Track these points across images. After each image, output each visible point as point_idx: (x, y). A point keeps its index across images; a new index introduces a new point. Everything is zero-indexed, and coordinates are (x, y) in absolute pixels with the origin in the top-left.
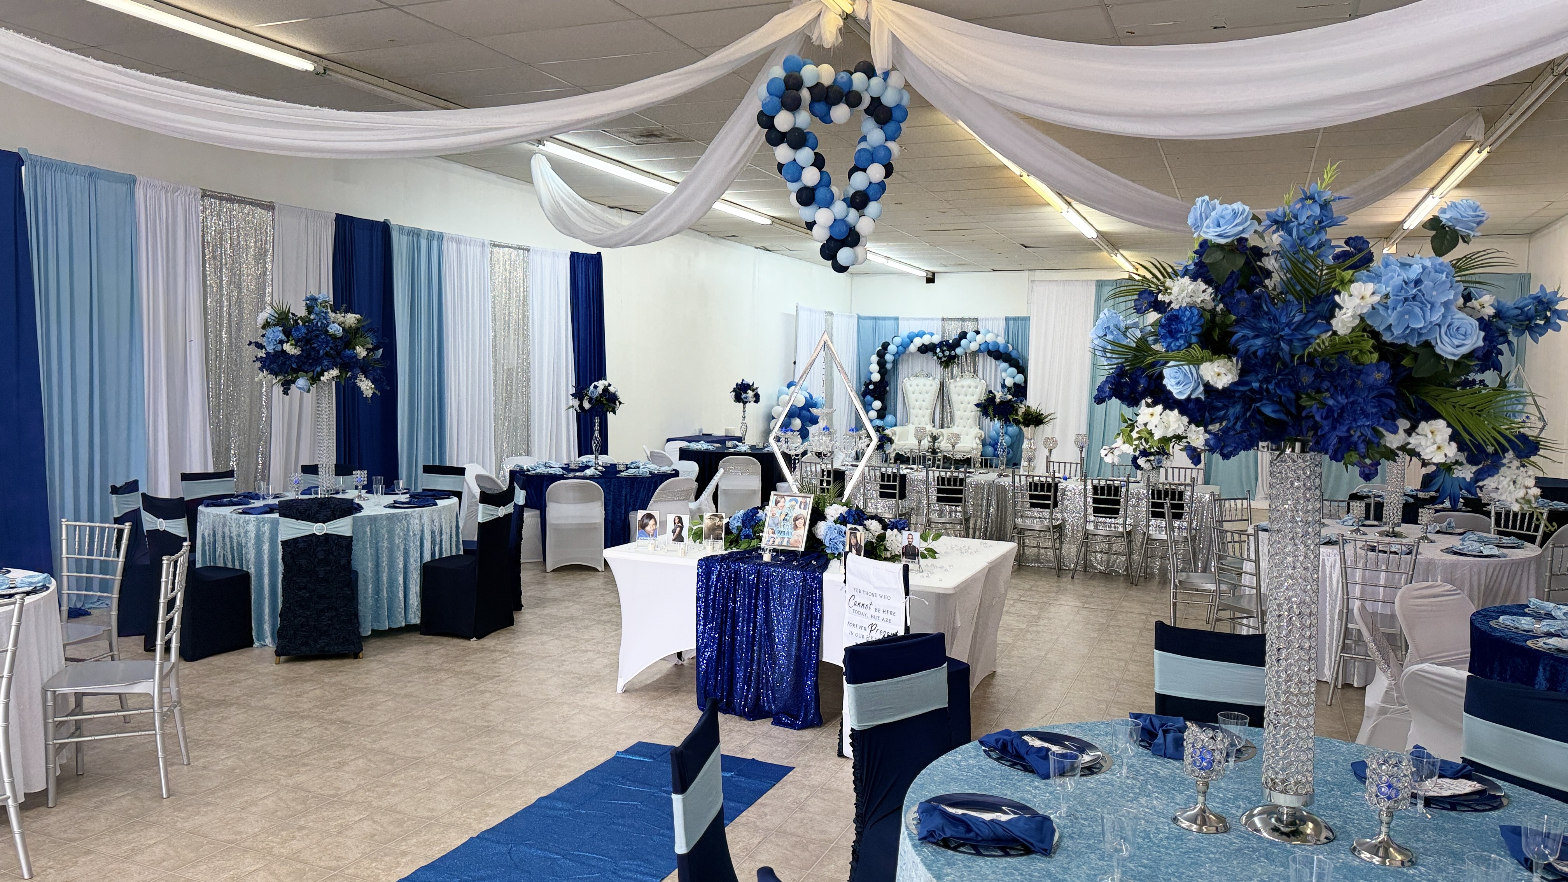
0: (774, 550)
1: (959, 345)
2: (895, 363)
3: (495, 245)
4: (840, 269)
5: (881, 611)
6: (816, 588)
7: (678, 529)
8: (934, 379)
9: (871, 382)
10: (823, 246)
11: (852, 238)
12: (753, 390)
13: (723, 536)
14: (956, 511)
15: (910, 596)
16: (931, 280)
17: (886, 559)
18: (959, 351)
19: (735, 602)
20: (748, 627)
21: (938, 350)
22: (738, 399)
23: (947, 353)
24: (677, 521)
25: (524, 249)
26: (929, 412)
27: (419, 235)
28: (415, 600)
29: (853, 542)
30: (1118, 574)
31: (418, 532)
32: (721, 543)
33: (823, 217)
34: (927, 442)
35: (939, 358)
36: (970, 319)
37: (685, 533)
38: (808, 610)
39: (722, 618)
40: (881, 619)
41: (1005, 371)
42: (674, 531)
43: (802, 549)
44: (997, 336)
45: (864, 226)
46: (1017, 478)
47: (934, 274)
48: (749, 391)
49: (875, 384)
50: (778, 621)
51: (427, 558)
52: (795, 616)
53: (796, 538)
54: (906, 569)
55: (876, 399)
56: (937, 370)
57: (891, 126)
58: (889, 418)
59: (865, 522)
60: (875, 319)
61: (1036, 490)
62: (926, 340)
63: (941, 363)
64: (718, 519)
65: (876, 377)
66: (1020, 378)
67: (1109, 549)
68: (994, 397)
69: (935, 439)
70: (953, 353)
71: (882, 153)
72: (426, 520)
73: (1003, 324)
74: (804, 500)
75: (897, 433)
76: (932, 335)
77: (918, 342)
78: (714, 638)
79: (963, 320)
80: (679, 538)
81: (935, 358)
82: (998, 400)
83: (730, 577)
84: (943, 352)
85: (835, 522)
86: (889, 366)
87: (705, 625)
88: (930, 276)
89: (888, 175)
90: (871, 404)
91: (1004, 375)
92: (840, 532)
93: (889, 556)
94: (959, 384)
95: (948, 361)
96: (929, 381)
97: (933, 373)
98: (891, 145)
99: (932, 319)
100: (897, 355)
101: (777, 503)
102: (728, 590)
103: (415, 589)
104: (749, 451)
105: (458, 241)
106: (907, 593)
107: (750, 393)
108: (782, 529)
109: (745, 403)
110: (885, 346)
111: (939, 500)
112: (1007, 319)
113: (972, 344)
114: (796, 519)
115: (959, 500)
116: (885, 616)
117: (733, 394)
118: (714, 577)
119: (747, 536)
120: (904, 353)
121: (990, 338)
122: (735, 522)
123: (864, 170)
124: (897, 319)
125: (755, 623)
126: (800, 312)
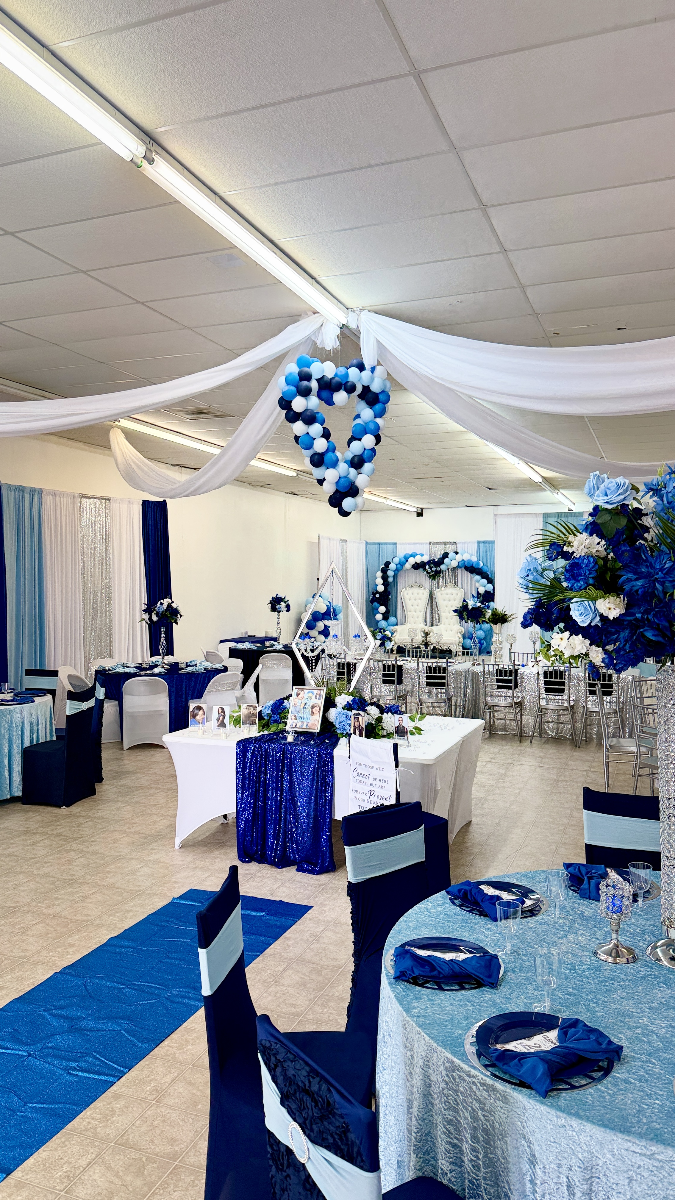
0: (296, 732)
1: (443, 563)
2: (395, 576)
3: (84, 497)
4: (344, 513)
5: (378, 780)
6: (328, 762)
7: (221, 718)
8: (425, 588)
9: (377, 592)
10: (331, 497)
11: (353, 491)
12: (285, 602)
13: (257, 721)
14: (441, 693)
15: (400, 767)
16: (420, 514)
17: (383, 736)
18: (443, 567)
19: (266, 774)
20: (277, 793)
21: (427, 567)
22: (274, 609)
23: (434, 569)
24: (220, 711)
25: (106, 499)
26: (422, 615)
27: (23, 491)
28: (17, 778)
29: (357, 724)
30: (566, 739)
31: (19, 724)
32: (255, 728)
33: (331, 475)
34: (421, 637)
35: (428, 573)
36: (450, 543)
37: (227, 720)
38: (322, 779)
39: (256, 787)
40: (378, 786)
41: (478, 582)
42: (218, 720)
43: (318, 731)
44: (472, 555)
45: (361, 480)
46: (486, 666)
47: (422, 509)
48: (282, 603)
49: (380, 593)
50: (300, 788)
51: (27, 744)
52: (312, 784)
53: (313, 722)
54: (395, 746)
55: (381, 605)
56: (427, 582)
57: (378, 407)
58: (392, 619)
59: (367, 708)
60: (379, 544)
61: (501, 676)
62: (418, 559)
63: (430, 577)
64: (252, 709)
65: (381, 588)
66: (489, 587)
67: (558, 719)
68: (467, 605)
69: (427, 634)
70: (438, 569)
71: (372, 426)
72: (26, 714)
73: (475, 546)
74: (318, 692)
75: (399, 630)
76: (422, 555)
77: (412, 561)
78: (250, 803)
79: (445, 544)
80: (222, 725)
81: (425, 573)
82: (470, 607)
83: (262, 755)
84: (431, 568)
85: (344, 708)
86: (390, 580)
87: (243, 793)
88: (419, 511)
89: (377, 443)
90: (378, 609)
91: (477, 585)
92: (347, 717)
93: (385, 734)
94: (445, 592)
95: (435, 575)
96: (421, 591)
97: (425, 585)
98: (378, 420)
99: (422, 544)
100: (397, 571)
101: (298, 695)
102: (260, 765)
103: (17, 768)
104: (283, 649)
105: (54, 494)
106: (397, 766)
107: (283, 605)
108: (302, 716)
109: (279, 612)
110: (387, 564)
111: (428, 684)
112: (479, 542)
113: (452, 562)
114: (313, 707)
115: (443, 684)
116: (381, 784)
117: (270, 605)
118: (249, 755)
119: (276, 721)
120: (401, 569)
121: (466, 557)
122: (266, 710)
123: (360, 440)
124: (395, 544)
125: (282, 791)
126: (321, 540)
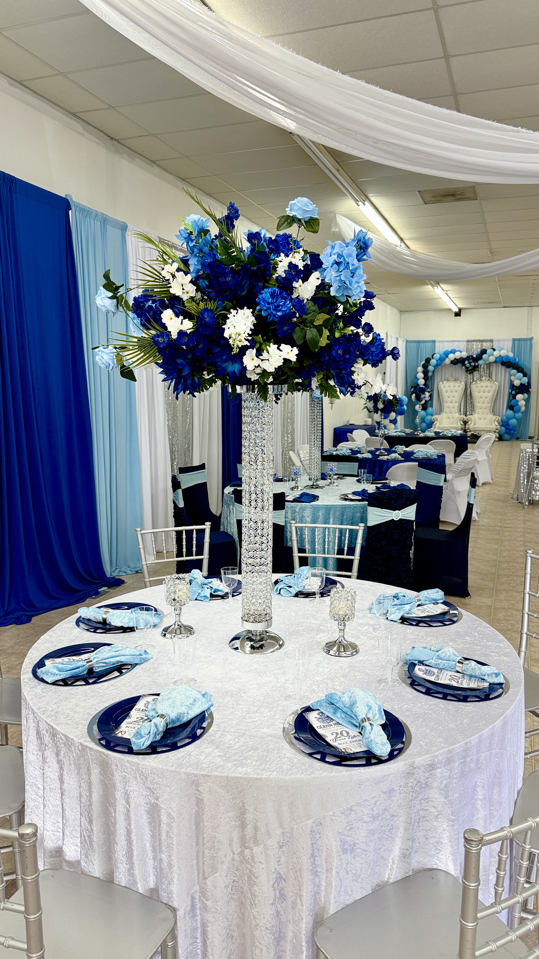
1: (481, 358)
8: (461, 382)
16: (458, 314)
18: (481, 362)
23: (473, 364)
26: (457, 405)
35: (467, 368)
36: (487, 341)
41: (514, 375)
44: (508, 352)
47: (460, 311)
56: (463, 376)
63: (467, 371)
65: (421, 382)
66: (525, 380)
69: (465, 423)
70: (477, 364)
73: (510, 343)
76: (461, 352)
77: (452, 357)
79: (482, 341)
81: (464, 367)
84: (470, 363)
86: (430, 374)
88: (457, 311)
91: (512, 378)
94: (479, 385)
95: (472, 370)
96: (457, 384)
97: (460, 378)
99: (459, 341)
100: (436, 366)
110: (428, 361)
112: (514, 340)
113: (490, 358)
120: (440, 365)
121: (503, 353)
124: (434, 342)
